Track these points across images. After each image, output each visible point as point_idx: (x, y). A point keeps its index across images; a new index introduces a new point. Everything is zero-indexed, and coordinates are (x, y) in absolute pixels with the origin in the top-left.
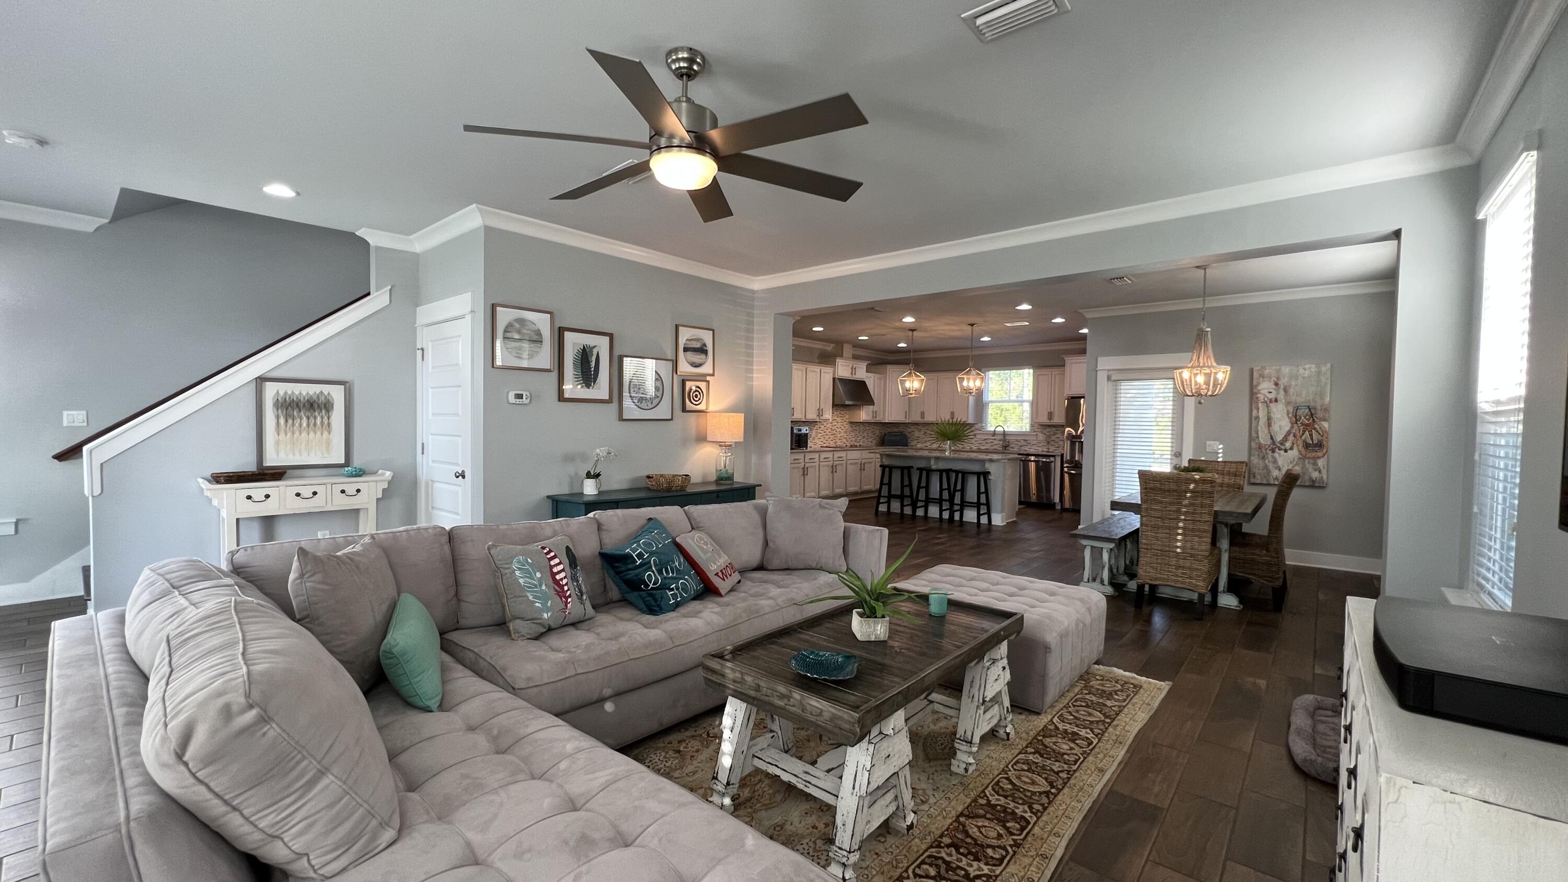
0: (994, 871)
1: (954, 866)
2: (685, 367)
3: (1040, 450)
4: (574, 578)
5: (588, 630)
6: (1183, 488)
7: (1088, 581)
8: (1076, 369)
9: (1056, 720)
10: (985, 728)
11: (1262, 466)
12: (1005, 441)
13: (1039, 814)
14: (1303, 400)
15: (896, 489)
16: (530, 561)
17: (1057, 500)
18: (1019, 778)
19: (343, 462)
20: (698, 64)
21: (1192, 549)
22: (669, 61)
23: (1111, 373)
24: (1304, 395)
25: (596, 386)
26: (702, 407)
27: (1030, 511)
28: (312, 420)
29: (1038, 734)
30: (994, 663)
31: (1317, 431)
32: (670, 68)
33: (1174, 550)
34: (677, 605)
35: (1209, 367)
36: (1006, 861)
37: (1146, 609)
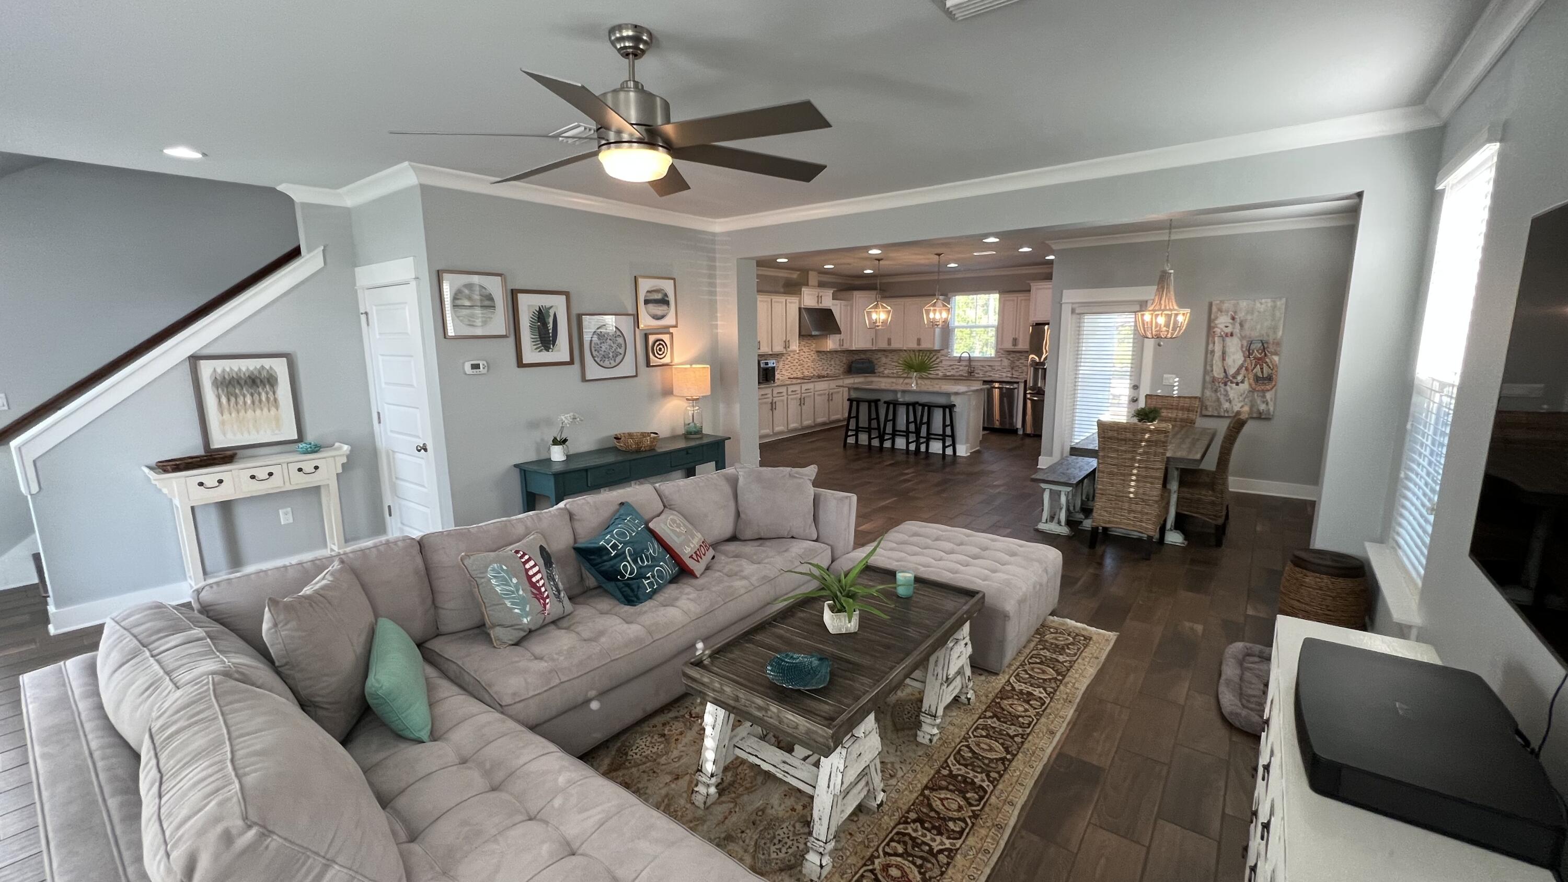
0: (954, 845)
1: (919, 841)
2: (646, 322)
3: (1005, 375)
4: (551, 578)
5: (567, 628)
6: (1139, 437)
7: (1047, 522)
8: (1042, 293)
9: (1013, 679)
10: (948, 699)
11: (1214, 399)
12: (970, 368)
13: (996, 782)
14: (1257, 334)
15: (864, 422)
16: (504, 568)
17: (1019, 425)
18: (978, 745)
19: (296, 437)
20: (645, 42)
21: (1144, 494)
22: (613, 38)
23: (1074, 306)
24: (1258, 329)
25: (556, 348)
26: (667, 360)
27: (993, 438)
28: (256, 396)
29: (996, 697)
30: (956, 643)
31: (1268, 365)
32: (616, 47)
33: (1127, 495)
34: (654, 592)
35: (1170, 310)
36: (965, 834)
37: (1099, 549)
